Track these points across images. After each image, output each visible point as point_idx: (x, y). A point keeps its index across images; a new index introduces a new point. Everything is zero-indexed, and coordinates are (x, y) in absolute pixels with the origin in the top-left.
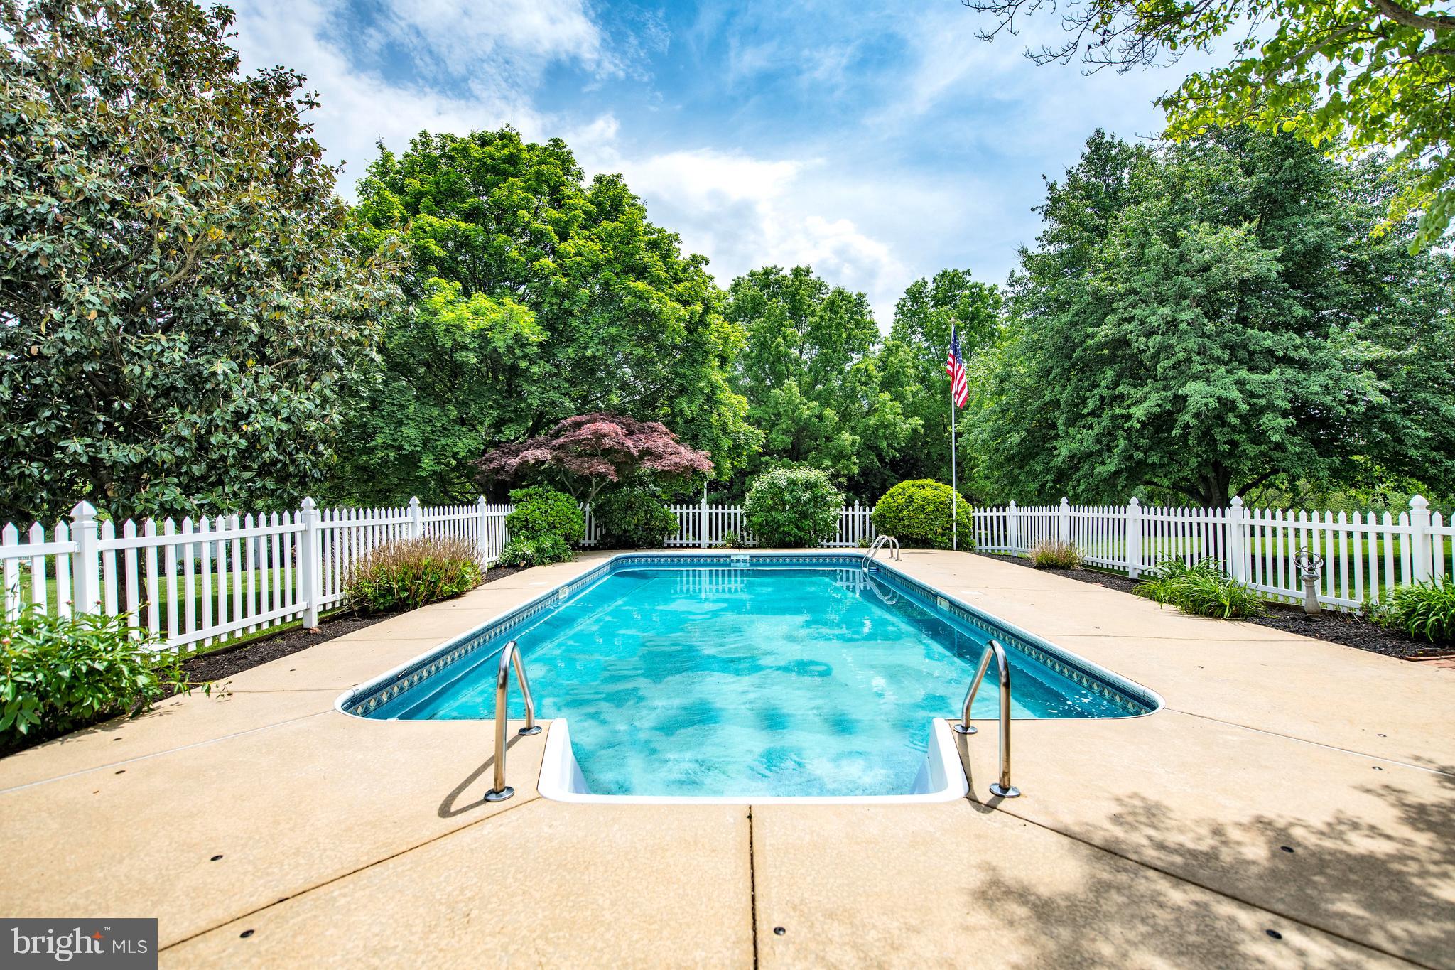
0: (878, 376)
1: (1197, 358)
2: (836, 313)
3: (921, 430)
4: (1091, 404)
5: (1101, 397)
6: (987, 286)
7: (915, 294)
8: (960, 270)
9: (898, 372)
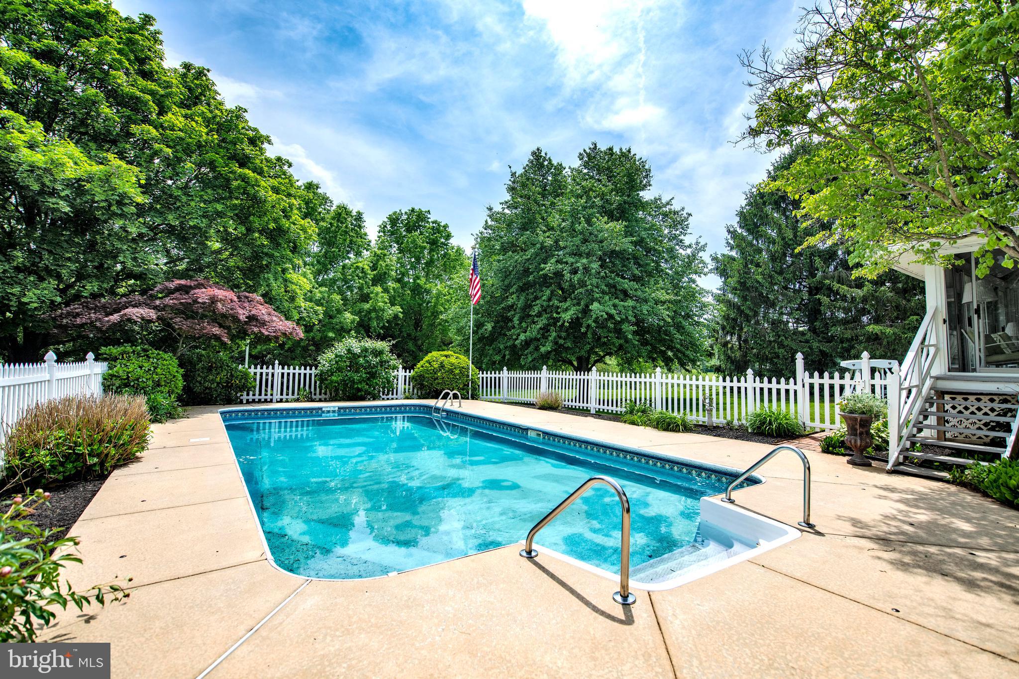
0: (371, 274)
1: (596, 290)
2: (342, 223)
3: (401, 315)
4: (537, 309)
5: (542, 306)
6: (442, 224)
7: (394, 220)
8: (423, 210)
9: (385, 273)
